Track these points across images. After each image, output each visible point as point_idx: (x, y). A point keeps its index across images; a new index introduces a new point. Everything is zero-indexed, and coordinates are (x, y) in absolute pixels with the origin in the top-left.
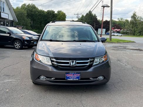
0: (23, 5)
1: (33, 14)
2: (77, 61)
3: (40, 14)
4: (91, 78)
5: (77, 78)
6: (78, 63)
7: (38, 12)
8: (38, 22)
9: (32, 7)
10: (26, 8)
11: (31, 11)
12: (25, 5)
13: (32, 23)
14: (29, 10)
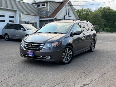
0: (100, 8)
1: (107, 15)
2: (34, 45)
3: (114, 14)
4: (41, 56)
5: (32, 55)
6: (34, 46)
7: (112, 12)
8: (112, 21)
9: (107, 9)
10: (102, 10)
11: (106, 12)
12: (101, 8)
13: (106, 22)
14: (104, 12)
